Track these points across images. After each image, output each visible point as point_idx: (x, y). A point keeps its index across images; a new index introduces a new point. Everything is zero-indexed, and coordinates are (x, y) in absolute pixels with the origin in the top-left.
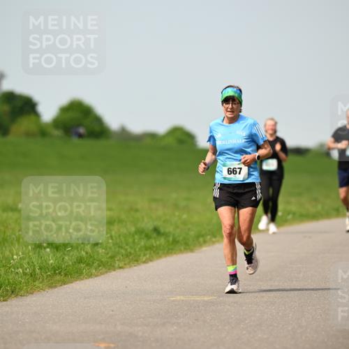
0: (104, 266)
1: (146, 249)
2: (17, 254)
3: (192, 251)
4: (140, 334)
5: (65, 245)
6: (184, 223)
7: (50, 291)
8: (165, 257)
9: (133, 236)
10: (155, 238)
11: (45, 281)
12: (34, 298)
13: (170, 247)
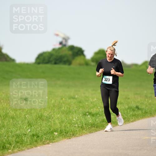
0: (114, 123)
1: (133, 116)
2: (75, 118)
3: (153, 116)
4: (130, 154)
5: (96, 114)
6: (150, 104)
7: (90, 134)
8: (141, 119)
9: (127, 110)
10: (137, 111)
11: (88, 130)
12: (83, 138)
13: (143, 115)
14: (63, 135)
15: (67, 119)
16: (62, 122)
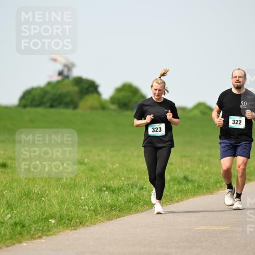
1: (178, 193)
2: (84, 196)
3: (212, 193)
5: (119, 189)
6: (206, 173)
7: (108, 222)
8: (192, 197)
10: (184, 184)
11: (105, 215)
12: (96, 228)
13: (196, 191)
14: (65, 223)
15: (70, 198)
16: (63, 202)
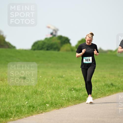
1: (108, 91)
2: (63, 93)
4: (106, 121)
5: (80, 90)
6: (122, 82)
7: (74, 106)
8: (115, 94)
9: (104, 86)
10: (111, 87)
11: (73, 102)
12: (69, 108)
13: (117, 90)
14: (53, 106)
15: (56, 94)
16: (53, 96)
